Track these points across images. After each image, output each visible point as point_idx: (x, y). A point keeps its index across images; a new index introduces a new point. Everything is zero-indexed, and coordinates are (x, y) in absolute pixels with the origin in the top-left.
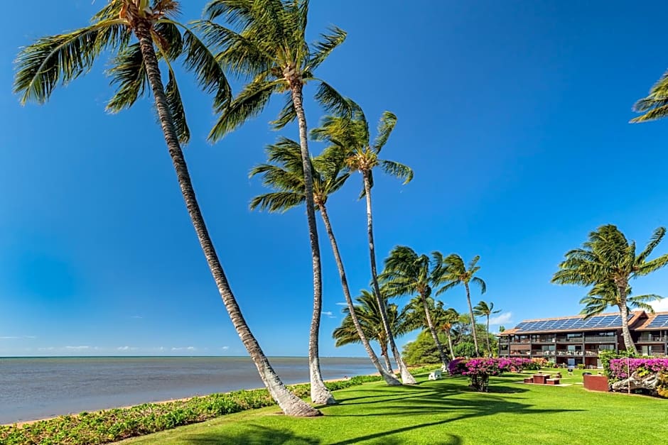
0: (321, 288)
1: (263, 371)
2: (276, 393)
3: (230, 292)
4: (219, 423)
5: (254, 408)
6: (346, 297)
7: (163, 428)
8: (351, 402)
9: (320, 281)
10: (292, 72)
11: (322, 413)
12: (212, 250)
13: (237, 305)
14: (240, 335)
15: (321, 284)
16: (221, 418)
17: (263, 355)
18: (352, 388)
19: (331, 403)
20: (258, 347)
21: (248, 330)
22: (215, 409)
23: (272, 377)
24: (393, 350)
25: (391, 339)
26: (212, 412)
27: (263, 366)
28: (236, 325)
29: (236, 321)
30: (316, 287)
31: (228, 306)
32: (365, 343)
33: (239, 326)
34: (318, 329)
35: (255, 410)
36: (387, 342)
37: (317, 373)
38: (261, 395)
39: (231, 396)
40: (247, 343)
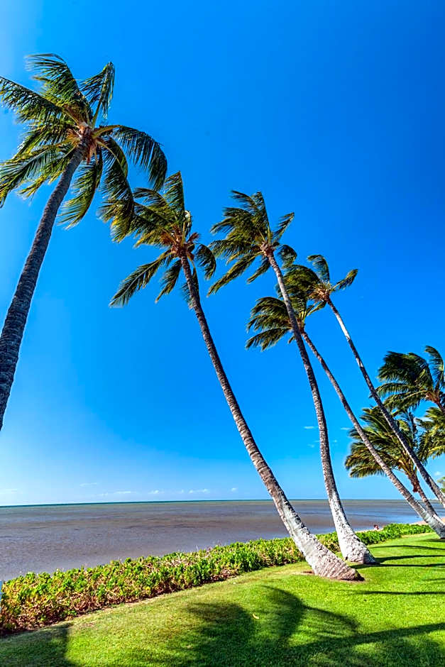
0: (321, 405)
1: (281, 508)
2: (300, 538)
3: (242, 417)
4: (244, 582)
5: (277, 564)
6: (349, 415)
7: (191, 585)
8: (396, 562)
9: (319, 398)
10: (266, 246)
11: (362, 576)
12: (226, 381)
13: (249, 430)
14: (255, 463)
15: (321, 402)
16: (245, 576)
17: (279, 487)
18: (389, 542)
19: (369, 561)
20: (272, 477)
21: (261, 456)
22: (237, 562)
23: (292, 516)
24: (428, 482)
25: (419, 465)
26: (235, 565)
27: (281, 501)
28: (250, 452)
29: (250, 447)
30: (317, 405)
31: (242, 432)
32: (387, 472)
33: (253, 453)
34: (328, 454)
35: (279, 568)
36: (415, 472)
37: (341, 514)
38: (282, 547)
39: (251, 547)
40: (262, 472)
